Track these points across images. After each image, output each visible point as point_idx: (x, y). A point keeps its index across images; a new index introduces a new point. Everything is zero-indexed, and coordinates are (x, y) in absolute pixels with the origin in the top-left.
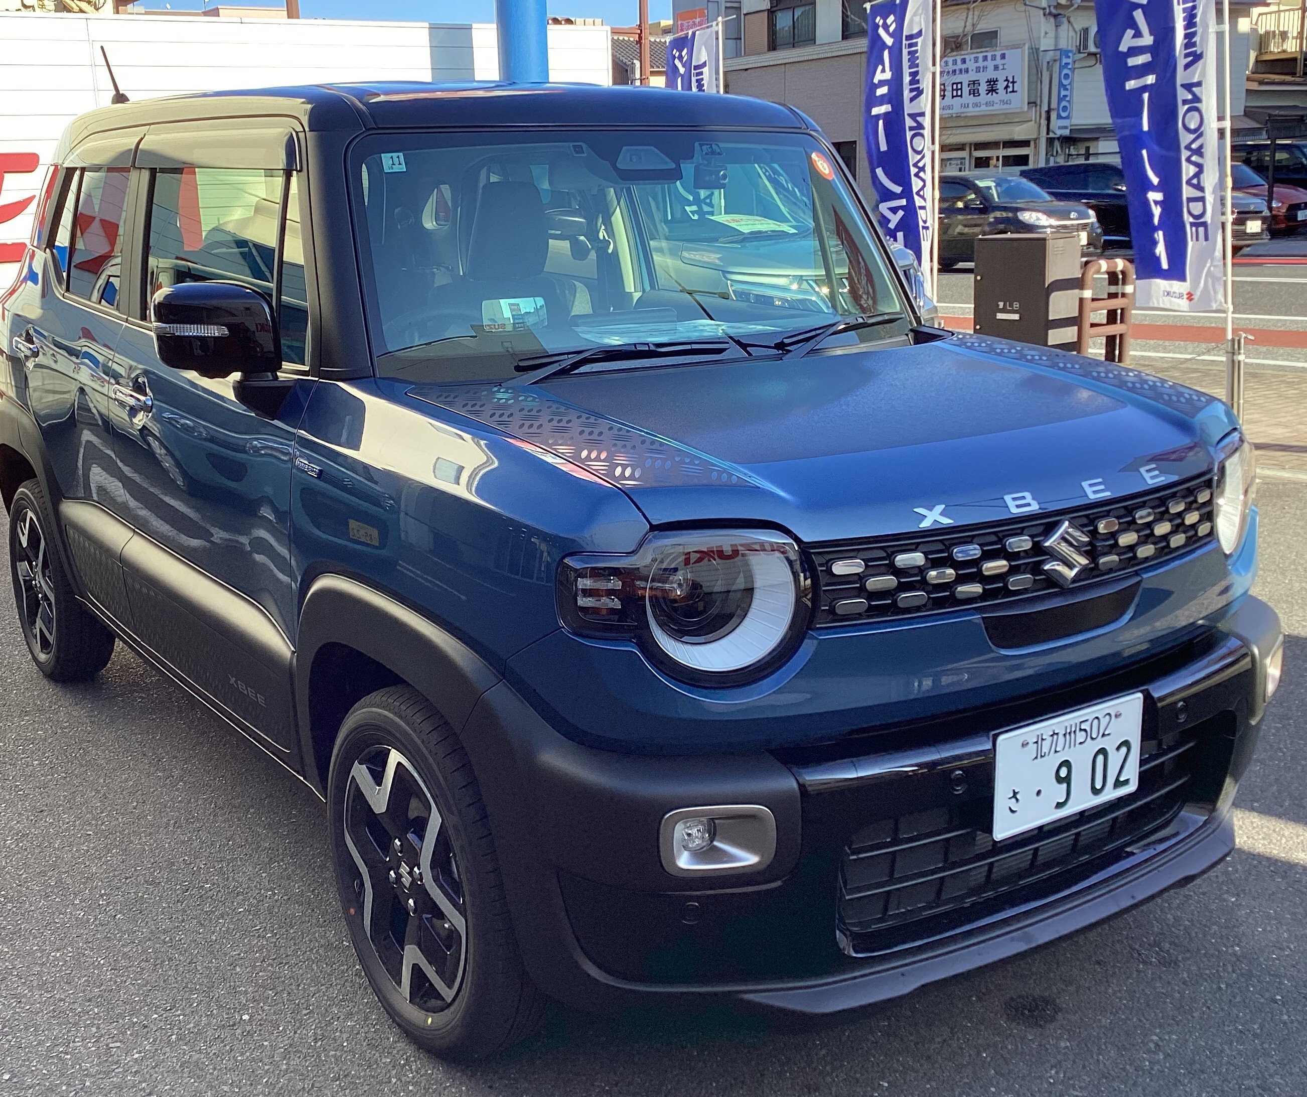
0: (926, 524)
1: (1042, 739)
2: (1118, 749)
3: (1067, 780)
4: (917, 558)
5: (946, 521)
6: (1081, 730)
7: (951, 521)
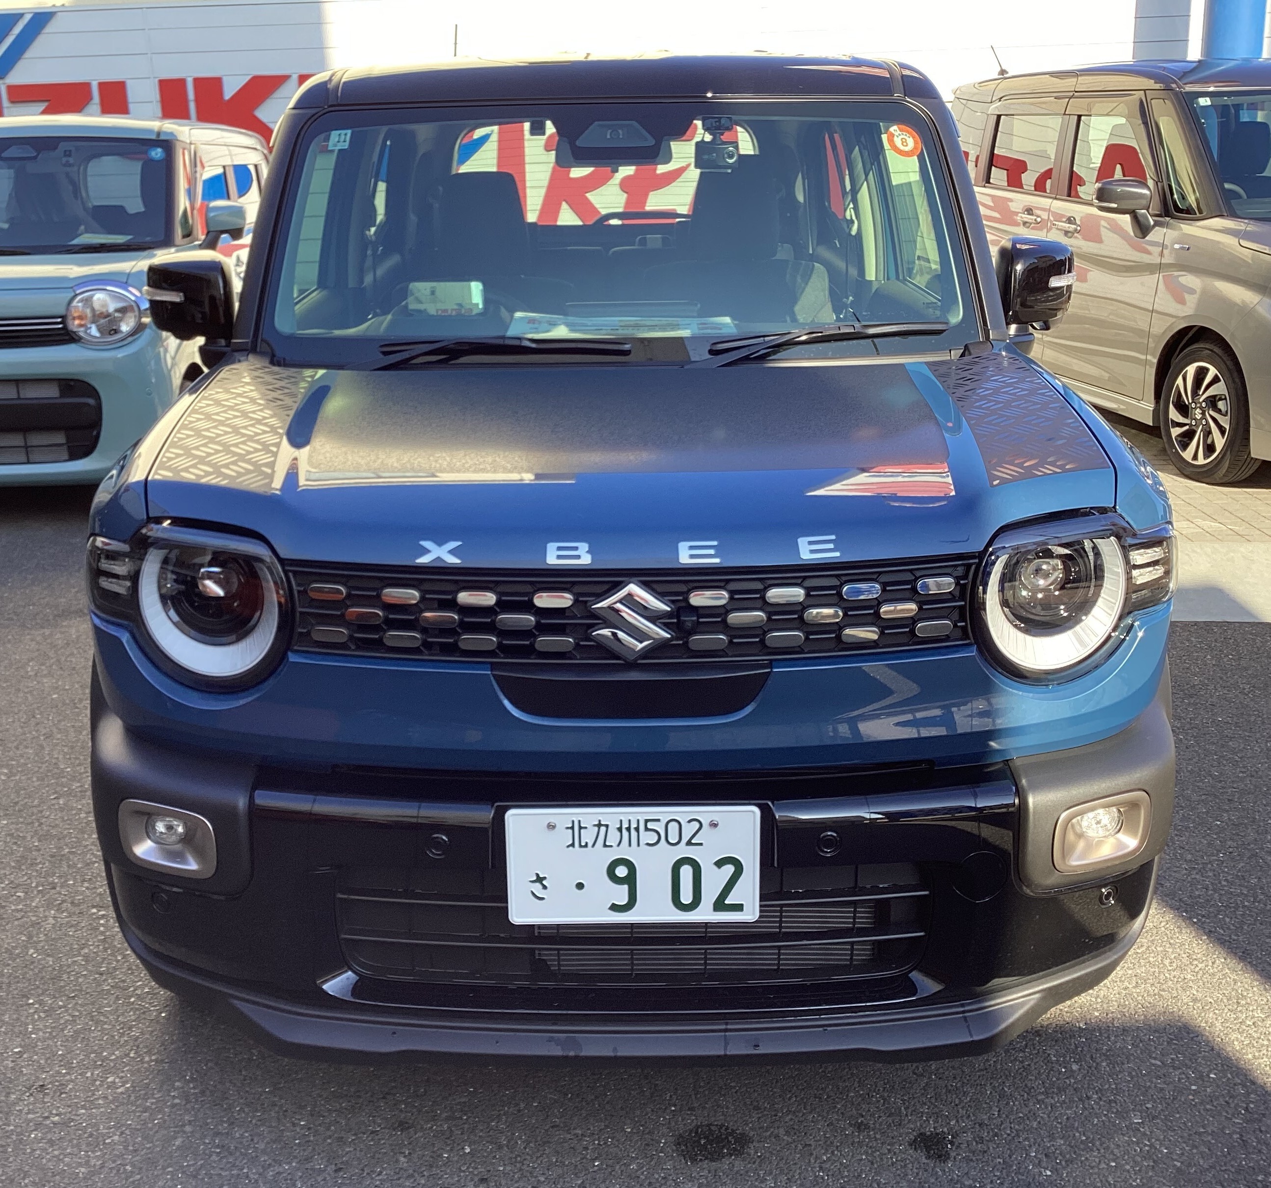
0: (424, 560)
1: (580, 828)
2: (720, 863)
3: (630, 880)
4: (412, 595)
5: (453, 560)
6: (647, 829)
7: (458, 561)
